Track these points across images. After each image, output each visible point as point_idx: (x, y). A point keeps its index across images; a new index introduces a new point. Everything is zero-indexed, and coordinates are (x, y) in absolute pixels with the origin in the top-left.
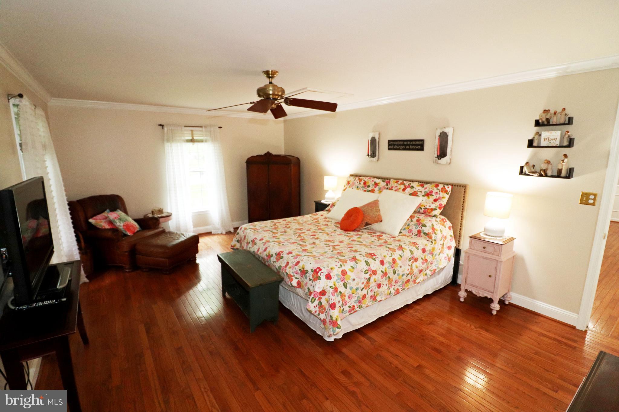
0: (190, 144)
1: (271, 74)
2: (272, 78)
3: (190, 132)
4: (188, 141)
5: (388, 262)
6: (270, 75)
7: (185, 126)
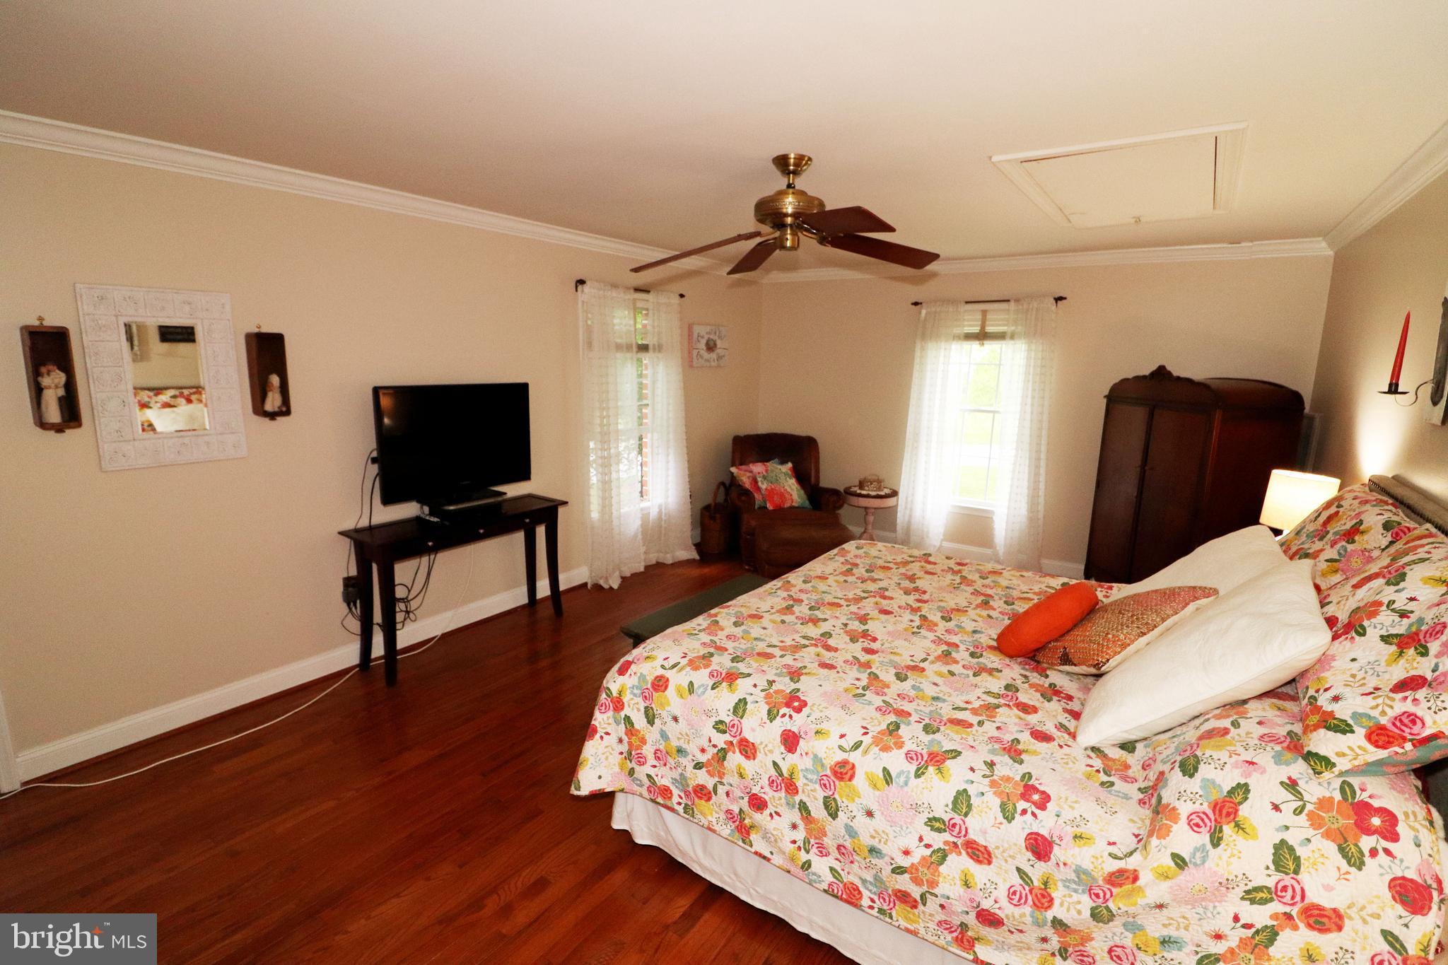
0: (974, 346)
1: (795, 165)
2: (795, 173)
3: (979, 316)
4: (969, 337)
5: (816, 756)
6: (792, 168)
7: (967, 302)
